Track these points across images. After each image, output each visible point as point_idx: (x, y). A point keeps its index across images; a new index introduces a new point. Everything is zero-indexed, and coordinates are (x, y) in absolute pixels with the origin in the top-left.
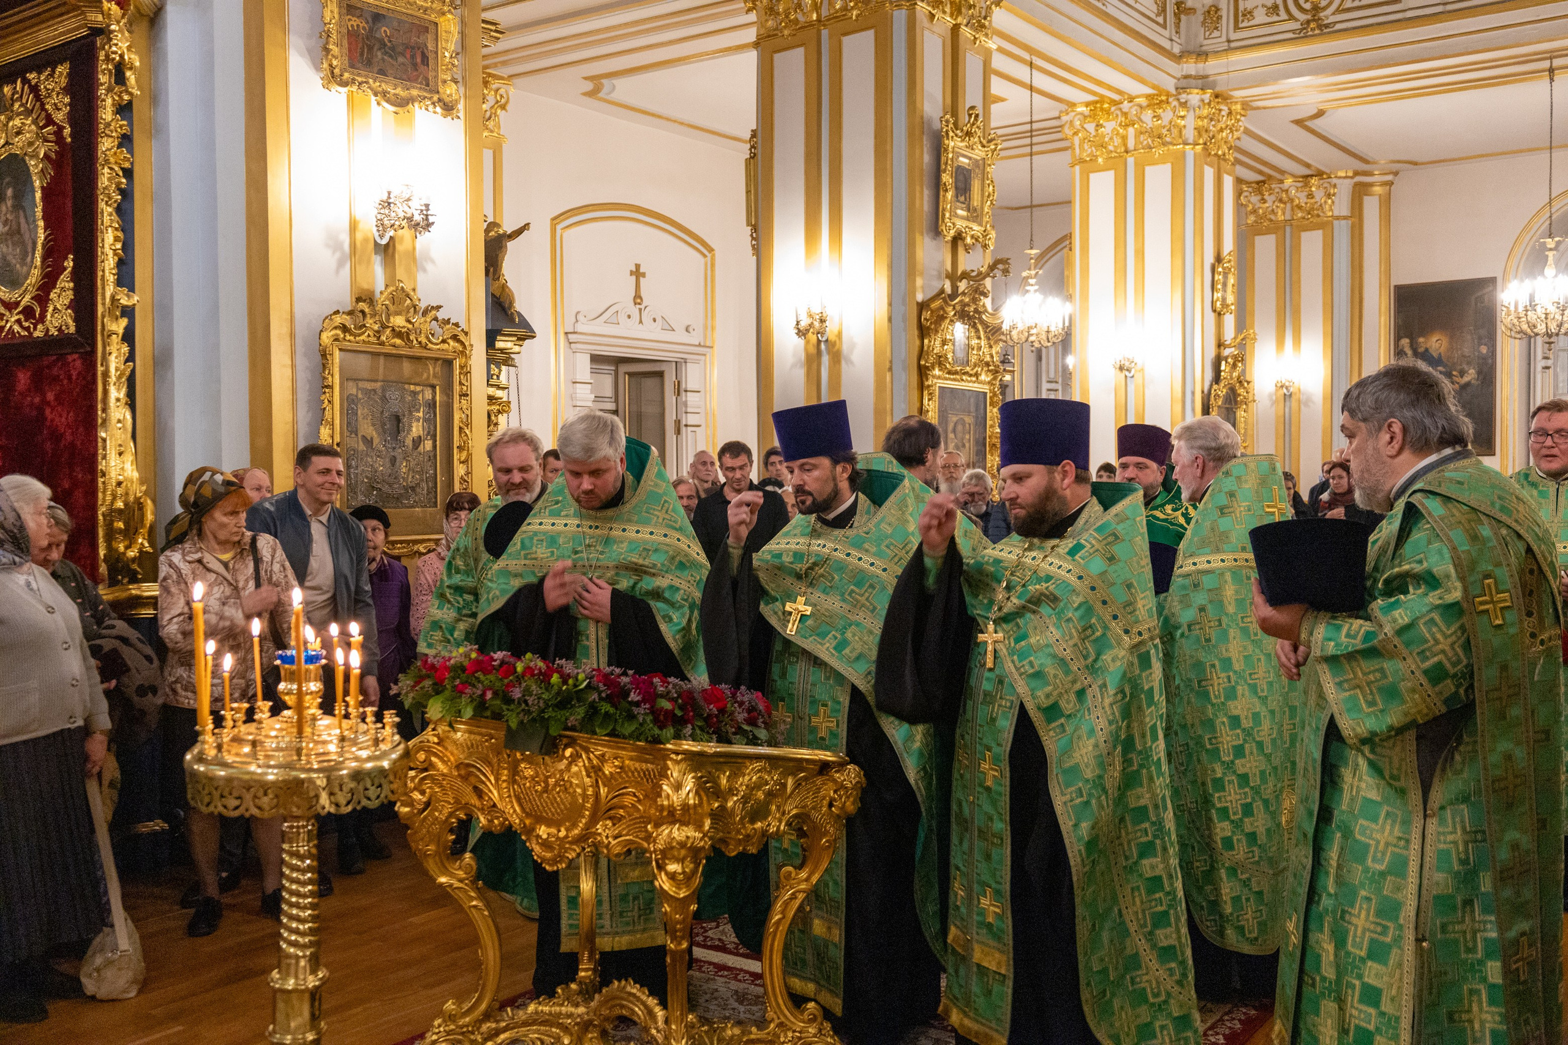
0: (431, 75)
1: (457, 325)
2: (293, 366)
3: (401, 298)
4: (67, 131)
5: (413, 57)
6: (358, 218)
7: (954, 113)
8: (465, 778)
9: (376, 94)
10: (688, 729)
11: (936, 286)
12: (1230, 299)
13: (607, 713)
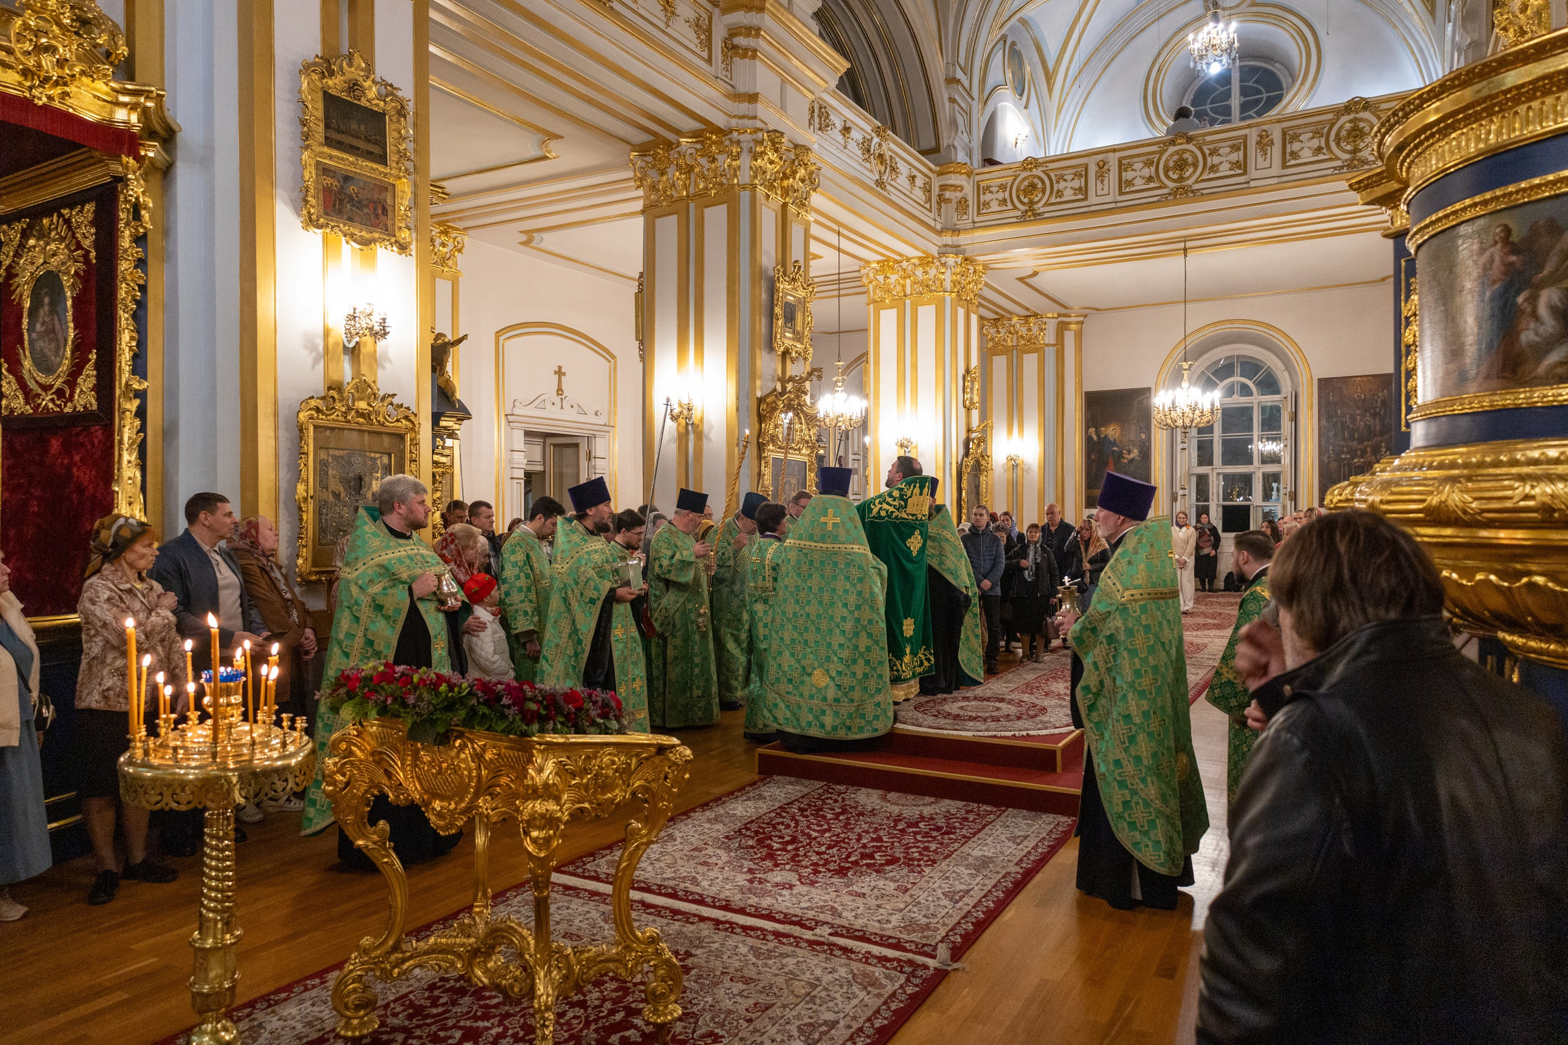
0: (389, 223)
1: (408, 408)
2: (276, 438)
3: (364, 388)
4: (93, 254)
5: (375, 209)
6: (330, 326)
7: (784, 265)
8: (378, 763)
9: (345, 236)
10: (551, 725)
11: (771, 386)
12: (976, 399)
13: (484, 714)
